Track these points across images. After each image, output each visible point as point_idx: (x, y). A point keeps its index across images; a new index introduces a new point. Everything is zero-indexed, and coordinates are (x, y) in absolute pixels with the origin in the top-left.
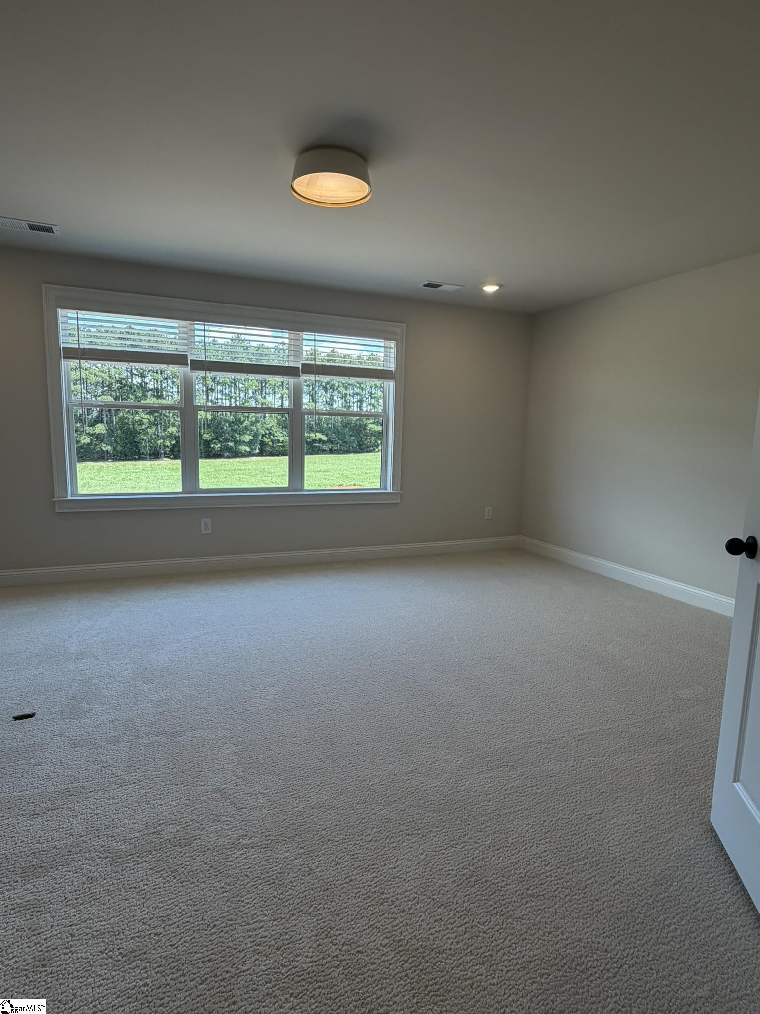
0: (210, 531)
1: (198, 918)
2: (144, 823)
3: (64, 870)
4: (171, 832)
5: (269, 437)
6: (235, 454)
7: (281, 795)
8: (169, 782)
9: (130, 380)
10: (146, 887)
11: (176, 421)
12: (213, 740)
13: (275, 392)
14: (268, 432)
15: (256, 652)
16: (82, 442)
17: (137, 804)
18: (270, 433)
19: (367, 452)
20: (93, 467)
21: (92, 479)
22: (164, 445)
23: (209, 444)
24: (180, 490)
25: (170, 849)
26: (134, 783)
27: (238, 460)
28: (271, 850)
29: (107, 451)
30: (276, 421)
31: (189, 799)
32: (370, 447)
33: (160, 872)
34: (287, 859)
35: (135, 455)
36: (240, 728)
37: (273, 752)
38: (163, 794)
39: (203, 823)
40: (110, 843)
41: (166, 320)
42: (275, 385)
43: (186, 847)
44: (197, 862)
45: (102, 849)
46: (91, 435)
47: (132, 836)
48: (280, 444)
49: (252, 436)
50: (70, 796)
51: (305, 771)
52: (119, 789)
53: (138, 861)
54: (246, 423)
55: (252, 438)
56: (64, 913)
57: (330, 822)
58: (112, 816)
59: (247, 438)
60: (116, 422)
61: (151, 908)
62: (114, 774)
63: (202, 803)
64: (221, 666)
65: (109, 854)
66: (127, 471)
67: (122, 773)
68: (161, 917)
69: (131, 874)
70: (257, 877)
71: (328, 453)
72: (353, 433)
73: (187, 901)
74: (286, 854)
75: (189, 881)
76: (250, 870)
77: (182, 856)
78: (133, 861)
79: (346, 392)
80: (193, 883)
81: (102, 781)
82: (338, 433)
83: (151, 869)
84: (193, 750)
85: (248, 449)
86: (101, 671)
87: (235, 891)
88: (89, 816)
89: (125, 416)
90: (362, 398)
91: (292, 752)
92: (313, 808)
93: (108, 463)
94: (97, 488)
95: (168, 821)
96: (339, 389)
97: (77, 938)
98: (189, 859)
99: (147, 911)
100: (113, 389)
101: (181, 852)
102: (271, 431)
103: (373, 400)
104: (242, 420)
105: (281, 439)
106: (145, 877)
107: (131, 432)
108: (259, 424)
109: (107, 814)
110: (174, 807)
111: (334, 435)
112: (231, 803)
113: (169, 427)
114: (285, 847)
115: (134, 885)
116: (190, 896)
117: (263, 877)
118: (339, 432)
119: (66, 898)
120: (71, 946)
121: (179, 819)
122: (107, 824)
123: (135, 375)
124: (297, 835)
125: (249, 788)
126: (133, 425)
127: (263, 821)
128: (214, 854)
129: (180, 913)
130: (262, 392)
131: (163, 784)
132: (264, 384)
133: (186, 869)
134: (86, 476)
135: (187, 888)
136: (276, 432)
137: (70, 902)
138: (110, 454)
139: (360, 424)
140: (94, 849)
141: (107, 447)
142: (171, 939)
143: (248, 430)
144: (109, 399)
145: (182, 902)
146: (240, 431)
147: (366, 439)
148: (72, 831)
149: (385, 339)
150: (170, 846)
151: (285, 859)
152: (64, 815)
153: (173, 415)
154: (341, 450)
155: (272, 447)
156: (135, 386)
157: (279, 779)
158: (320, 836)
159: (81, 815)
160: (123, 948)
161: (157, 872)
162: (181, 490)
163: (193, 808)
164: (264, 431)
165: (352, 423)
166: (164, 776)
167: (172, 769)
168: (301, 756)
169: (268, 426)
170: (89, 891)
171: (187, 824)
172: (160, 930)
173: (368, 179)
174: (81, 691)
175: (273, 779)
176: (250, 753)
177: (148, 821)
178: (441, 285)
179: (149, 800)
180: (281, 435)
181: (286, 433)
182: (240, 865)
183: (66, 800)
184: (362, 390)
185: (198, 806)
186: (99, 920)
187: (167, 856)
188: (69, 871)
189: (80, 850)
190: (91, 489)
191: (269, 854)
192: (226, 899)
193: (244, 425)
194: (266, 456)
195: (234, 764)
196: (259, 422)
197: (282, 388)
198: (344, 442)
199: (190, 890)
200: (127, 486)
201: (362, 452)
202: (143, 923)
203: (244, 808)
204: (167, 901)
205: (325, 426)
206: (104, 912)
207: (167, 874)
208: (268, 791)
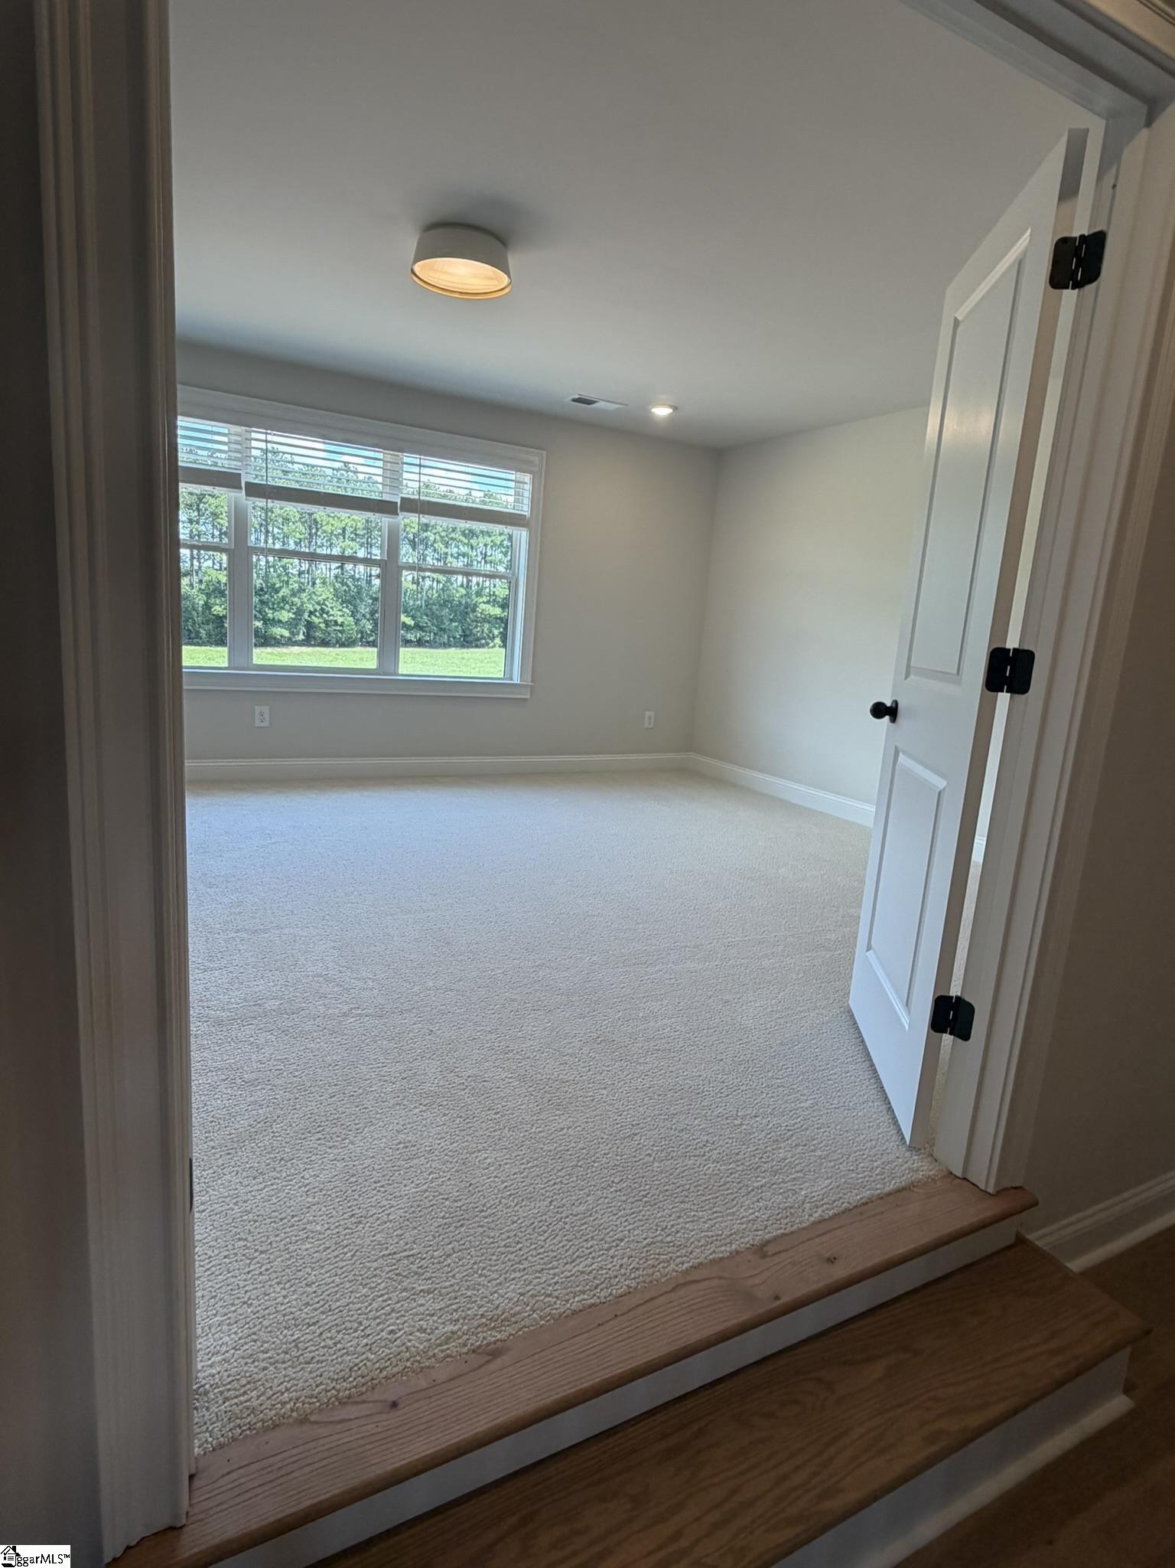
0: (266, 724)
5: (321, 615)
6: (265, 640)
13: (331, 544)
14: (318, 608)
17: (229, 985)
18: (322, 609)
19: (477, 646)
24: (226, 665)
27: (269, 650)
30: (332, 590)
31: (288, 982)
32: (481, 639)
42: (332, 532)
48: (338, 628)
49: (294, 613)
54: (284, 592)
55: (293, 616)
59: (285, 616)
71: (415, 646)
72: (455, 615)
79: (446, 550)
82: (432, 616)
85: (286, 634)
90: (472, 561)
95: (269, 996)
96: (435, 545)
102: (324, 607)
103: (488, 565)
104: (277, 586)
105: (340, 620)
108: (305, 595)
110: (273, 987)
111: (425, 617)
118: (433, 614)
127: (375, 998)
130: (310, 542)
132: (314, 531)
136: (332, 608)
139: (466, 602)
143: (287, 603)
146: (273, 604)
147: (476, 627)
149: (518, 470)
154: (436, 642)
155: (324, 632)
164: (313, 605)
165: (454, 600)
169: (320, 598)
173: (508, 270)
178: (593, 402)
180: (340, 613)
181: (348, 611)
184: (472, 548)
193: (280, 595)
194: (314, 646)
196: (304, 590)
197: (344, 538)
198: (441, 629)
201: (468, 647)
205: (411, 603)
208: (377, 977)
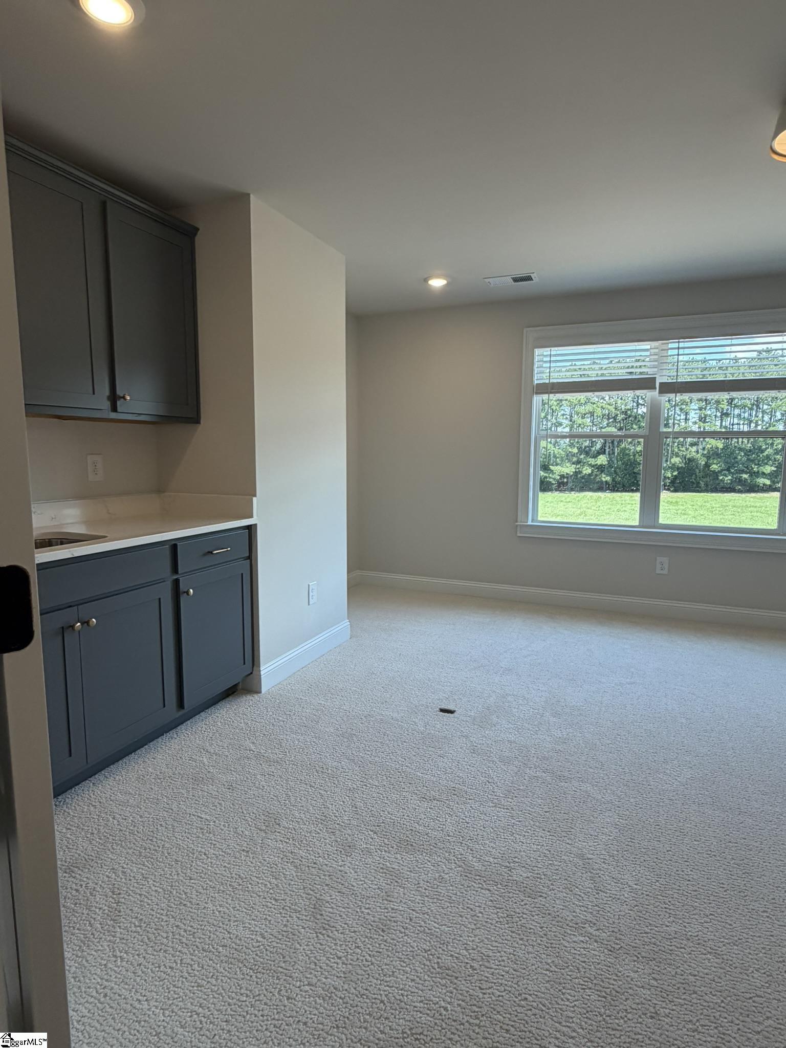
0: (665, 572)
1: (514, 978)
2: (502, 852)
3: (426, 858)
4: (521, 876)
6: (750, 487)
7: (653, 902)
8: (538, 824)
9: (635, 410)
10: (480, 915)
11: (681, 451)
12: (597, 800)
15: (684, 721)
16: (584, 472)
17: (502, 831)
20: (591, 497)
21: (589, 508)
22: (665, 477)
23: (718, 476)
25: (514, 892)
26: (507, 809)
28: (616, 958)
29: (606, 482)
31: (550, 851)
33: (497, 908)
34: (632, 980)
35: (633, 486)
36: (632, 800)
37: (661, 846)
38: (528, 832)
39: (554, 883)
40: (468, 854)
41: (636, 344)
43: (529, 899)
44: (534, 921)
45: (459, 856)
46: (593, 466)
47: (487, 859)
50: (454, 795)
51: (695, 888)
52: (493, 809)
53: (483, 885)
54: (769, 451)
55: (775, 469)
56: (412, 896)
57: (706, 971)
58: (478, 830)
59: (768, 469)
60: (618, 453)
61: (477, 938)
62: (494, 792)
63: (560, 862)
64: (635, 724)
65: (463, 864)
66: (623, 502)
67: (501, 795)
68: (482, 953)
69: (473, 894)
70: (589, 978)
73: (510, 954)
74: (632, 974)
75: (519, 935)
76: (584, 964)
77: (522, 906)
78: (479, 883)
80: (521, 939)
81: (482, 794)
83: (491, 901)
84: (573, 802)
85: (768, 482)
86: (519, 691)
87: (559, 977)
88: (461, 820)
89: (627, 447)
91: (685, 856)
92: (689, 940)
93: (606, 494)
94: (592, 517)
95: (523, 862)
97: (413, 924)
98: (527, 912)
99: (473, 939)
100: (617, 421)
101: (523, 901)
104: (764, 447)
106: (483, 906)
107: (631, 462)
109: (475, 826)
110: (534, 851)
112: (592, 878)
113: (672, 457)
114: (634, 965)
115: (472, 907)
116: (514, 951)
117: (595, 982)
119: (419, 884)
120: (407, 928)
121: (533, 867)
122: (472, 836)
123: (642, 405)
124: (654, 959)
125: (617, 872)
126: (634, 455)
127: (619, 919)
128: (554, 923)
129: (500, 961)
131: (532, 823)
133: (520, 920)
134: (584, 506)
135: (515, 941)
137: (420, 889)
138: (609, 485)
140: (454, 853)
141: (607, 478)
142: (482, 982)
143: (771, 460)
144: (613, 430)
145: (505, 952)
146: (759, 461)
148: (444, 827)
150: (516, 889)
151: (629, 979)
152: (444, 810)
153: (678, 445)
156: (640, 416)
157: (658, 881)
158: (684, 979)
159: (456, 816)
160: (442, 960)
161: (494, 907)
162: (637, 524)
163: (551, 862)
166: (536, 815)
167: (546, 812)
168: (696, 867)
170: (437, 888)
171: (539, 876)
172: (475, 965)
174: (497, 704)
175: (649, 877)
176: (634, 834)
177: (506, 852)
179: (514, 832)
182: (575, 952)
183: (450, 797)
185: (556, 863)
186: (434, 920)
187: (509, 897)
188: (429, 861)
189: (444, 848)
190: (587, 518)
191: (612, 961)
192: (547, 979)
193: (765, 454)
195: (611, 838)
199: (517, 945)
200: (621, 517)
202: (465, 947)
203: (604, 892)
204: (493, 941)
206: (440, 915)
207: (502, 915)
208: (639, 887)
